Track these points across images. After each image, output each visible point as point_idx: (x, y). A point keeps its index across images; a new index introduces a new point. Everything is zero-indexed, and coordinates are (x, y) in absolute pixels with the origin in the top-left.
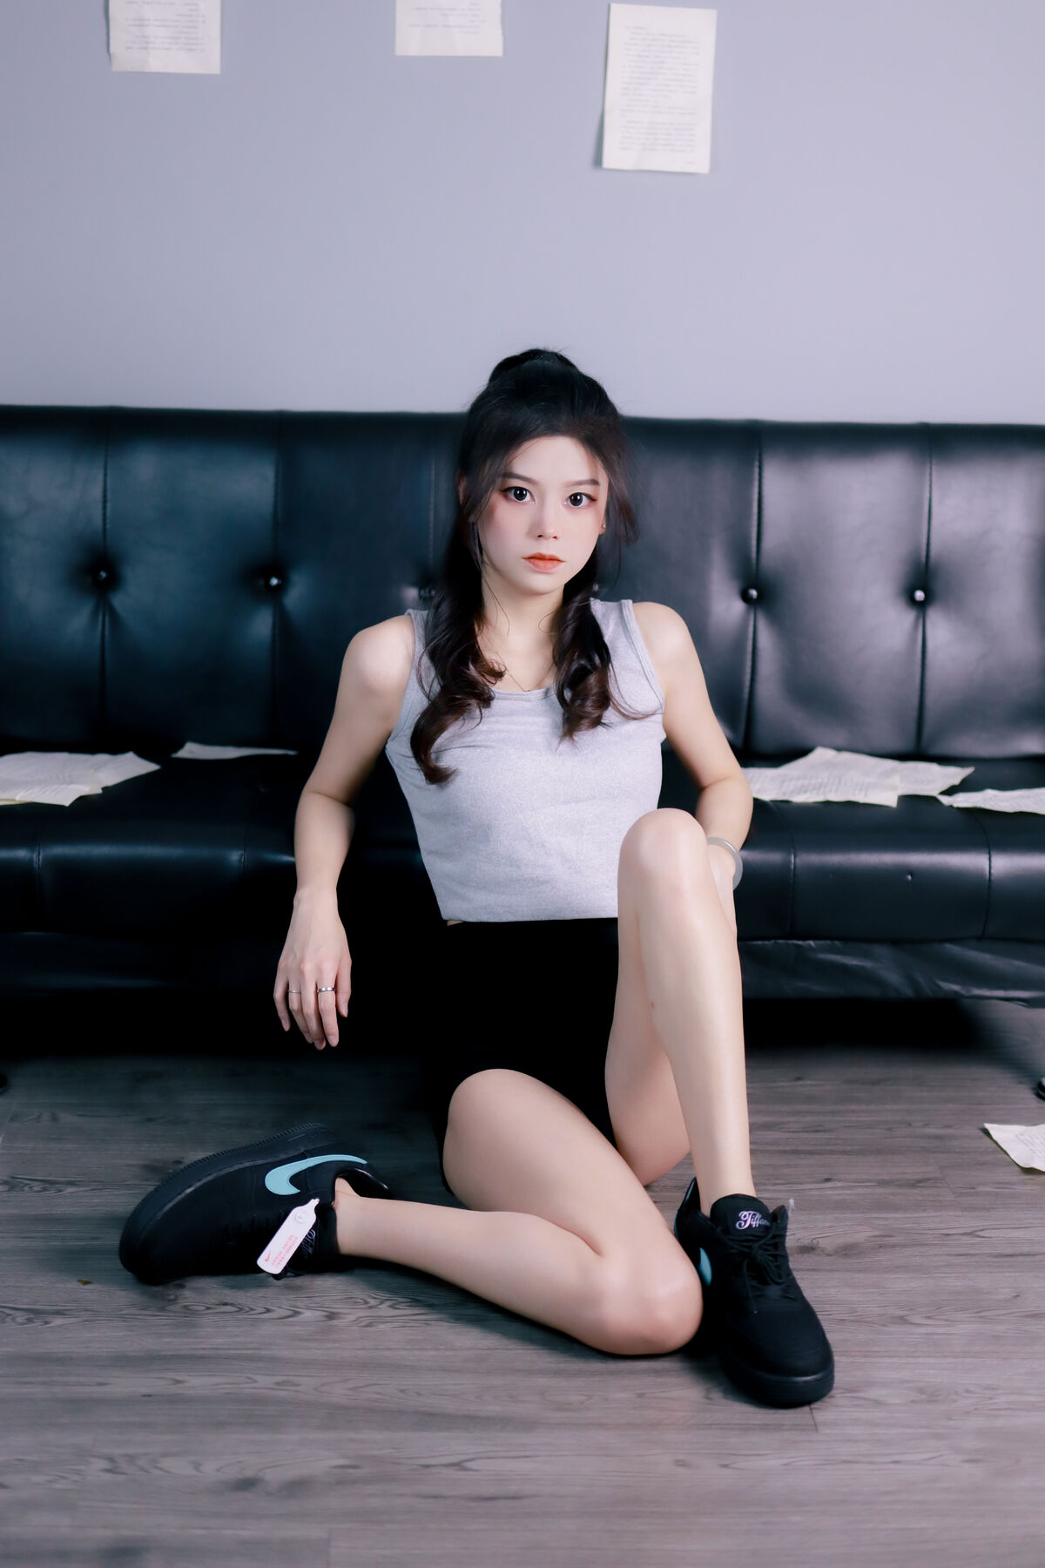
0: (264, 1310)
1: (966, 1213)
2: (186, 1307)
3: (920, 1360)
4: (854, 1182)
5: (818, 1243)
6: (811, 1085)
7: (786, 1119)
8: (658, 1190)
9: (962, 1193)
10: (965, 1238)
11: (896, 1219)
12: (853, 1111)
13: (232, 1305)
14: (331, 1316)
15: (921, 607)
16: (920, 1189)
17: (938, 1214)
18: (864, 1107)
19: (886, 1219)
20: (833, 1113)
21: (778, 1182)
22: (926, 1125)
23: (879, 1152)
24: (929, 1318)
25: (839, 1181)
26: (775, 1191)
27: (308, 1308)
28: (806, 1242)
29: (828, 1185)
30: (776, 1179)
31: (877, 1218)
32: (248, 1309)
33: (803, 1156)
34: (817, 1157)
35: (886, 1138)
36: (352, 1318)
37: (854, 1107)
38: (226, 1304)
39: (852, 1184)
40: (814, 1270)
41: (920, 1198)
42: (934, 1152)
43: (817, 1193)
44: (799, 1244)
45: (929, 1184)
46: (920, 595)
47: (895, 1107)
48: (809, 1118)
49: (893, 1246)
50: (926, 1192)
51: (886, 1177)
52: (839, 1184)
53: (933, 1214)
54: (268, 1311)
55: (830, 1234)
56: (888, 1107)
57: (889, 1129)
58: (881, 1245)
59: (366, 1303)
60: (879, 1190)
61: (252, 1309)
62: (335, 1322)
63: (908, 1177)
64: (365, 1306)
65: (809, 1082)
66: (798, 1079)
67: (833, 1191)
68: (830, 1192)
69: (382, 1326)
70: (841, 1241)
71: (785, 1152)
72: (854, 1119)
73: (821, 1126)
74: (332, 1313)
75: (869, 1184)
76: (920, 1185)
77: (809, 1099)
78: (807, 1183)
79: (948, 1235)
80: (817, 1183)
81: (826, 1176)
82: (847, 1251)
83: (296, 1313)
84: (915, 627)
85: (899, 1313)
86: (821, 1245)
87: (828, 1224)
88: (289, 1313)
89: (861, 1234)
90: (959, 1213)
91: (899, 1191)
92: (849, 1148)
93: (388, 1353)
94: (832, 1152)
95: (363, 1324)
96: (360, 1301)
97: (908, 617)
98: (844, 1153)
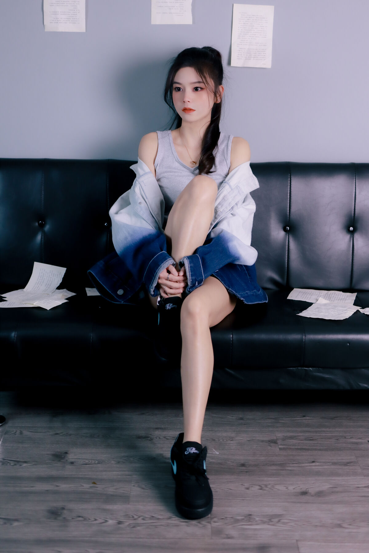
0: (94, 520)
1: (365, 477)
2: (64, 518)
3: (346, 544)
4: (323, 463)
5: (308, 491)
6: (309, 419)
7: (299, 434)
8: (248, 466)
9: (364, 468)
10: (365, 489)
11: (338, 480)
12: (324, 431)
13: (82, 517)
14: (120, 523)
15: (352, 233)
16: (348, 466)
17: (355, 478)
18: (328, 429)
19: (335, 480)
20: (316, 432)
21: (294, 462)
22: (351, 438)
23: (333, 450)
24: (350, 525)
25: (318, 462)
26: (293, 466)
27: (111, 519)
28: (304, 490)
29: (313, 464)
30: (294, 461)
31: (331, 479)
32: (88, 519)
33: (304, 451)
34: (310, 451)
35: (336, 443)
36: (127, 524)
37: (324, 429)
38: (79, 517)
39: (322, 464)
40: (306, 503)
41: (348, 471)
42: (354, 450)
43: (309, 467)
44: (302, 491)
45: (352, 464)
46: (351, 229)
47: (340, 430)
48: (307, 434)
49: (337, 492)
50: (351, 468)
51: (335, 461)
52: (317, 464)
53: (353, 478)
54: (96, 520)
55: (313, 487)
56: (337, 429)
57: (337, 440)
58: (333, 491)
59: (133, 517)
60: (333, 467)
61: (89, 519)
62: (120, 526)
63: (344, 461)
64: (132, 519)
65: (308, 418)
66: (304, 416)
67: (315, 467)
68: (314, 467)
69: (139, 528)
70: (317, 489)
71: (297, 449)
72: (324, 434)
73: (311, 438)
74: (120, 521)
75: (329, 464)
76: (348, 464)
77: (308, 426)
78: (306, 463)
79: (358, 487)
80: (310, 463)
81: (313, 460)
82: (320, 494)
83: (106, 521)
84: (350, 241)
85: (339, 522)
86: (310, 491)
87: (313, 482)
88: (103, 521)
89: (325, 487)
90: (363, 477)
91: (340, 467)
92: (322, 448)
93: (141, 540)
94: (316, 450)
95: (132, 526)
96: (131, 516)
97: (347, 237)
98: (320, 450)
